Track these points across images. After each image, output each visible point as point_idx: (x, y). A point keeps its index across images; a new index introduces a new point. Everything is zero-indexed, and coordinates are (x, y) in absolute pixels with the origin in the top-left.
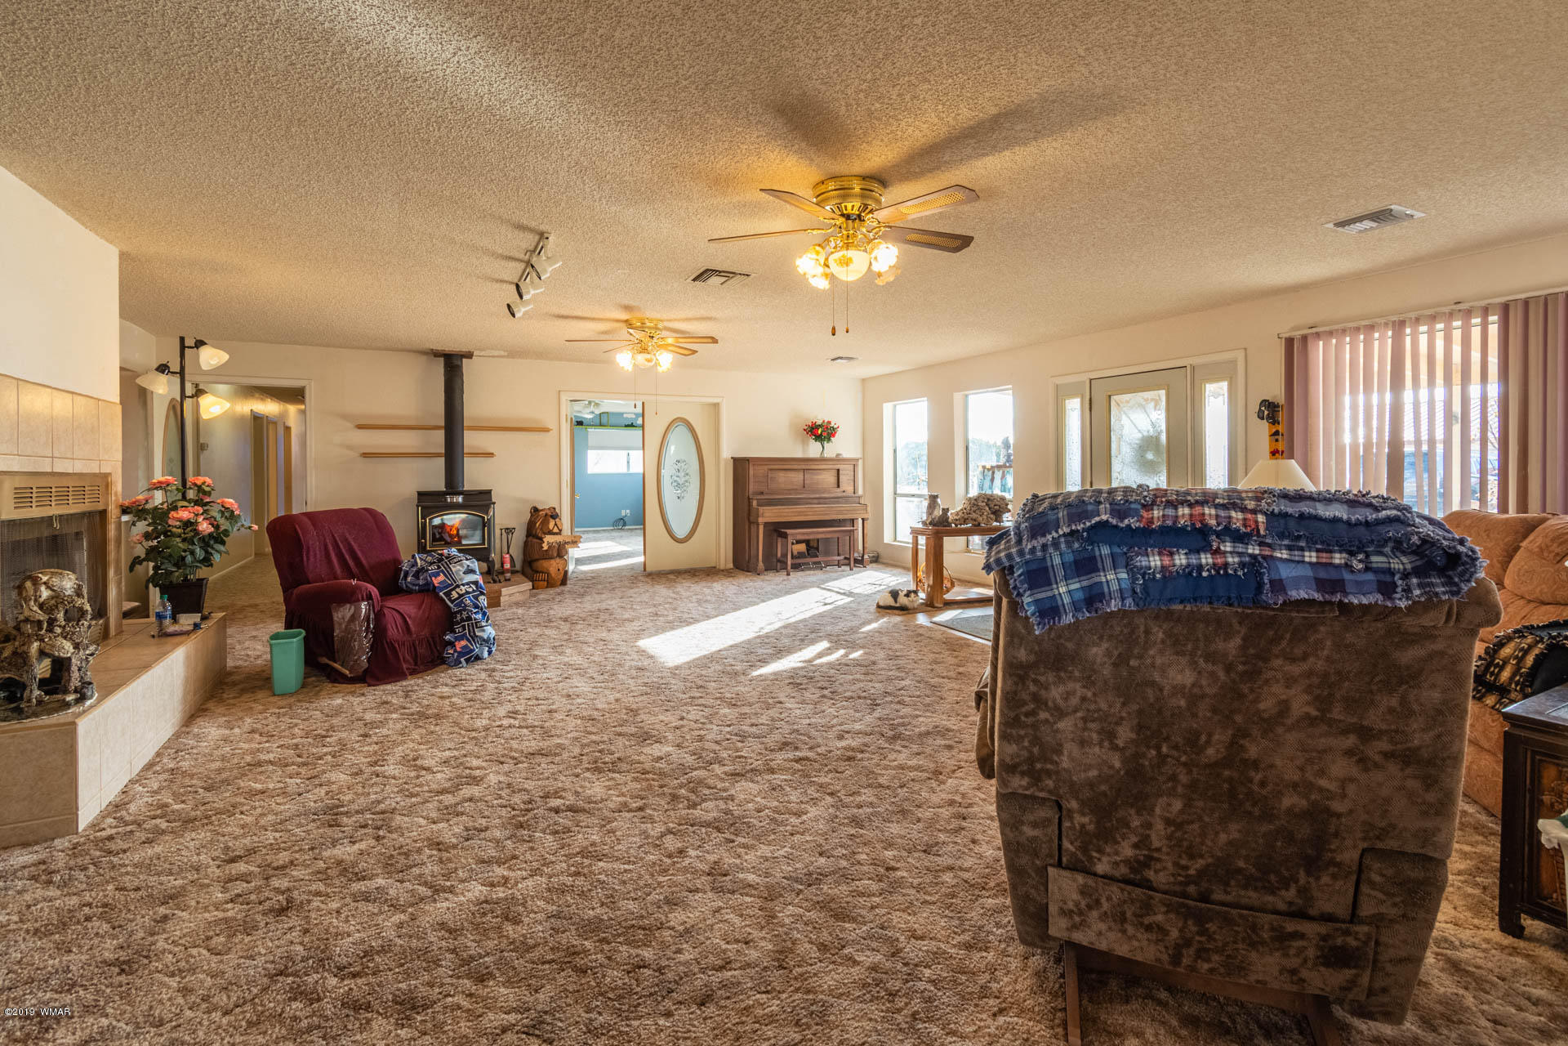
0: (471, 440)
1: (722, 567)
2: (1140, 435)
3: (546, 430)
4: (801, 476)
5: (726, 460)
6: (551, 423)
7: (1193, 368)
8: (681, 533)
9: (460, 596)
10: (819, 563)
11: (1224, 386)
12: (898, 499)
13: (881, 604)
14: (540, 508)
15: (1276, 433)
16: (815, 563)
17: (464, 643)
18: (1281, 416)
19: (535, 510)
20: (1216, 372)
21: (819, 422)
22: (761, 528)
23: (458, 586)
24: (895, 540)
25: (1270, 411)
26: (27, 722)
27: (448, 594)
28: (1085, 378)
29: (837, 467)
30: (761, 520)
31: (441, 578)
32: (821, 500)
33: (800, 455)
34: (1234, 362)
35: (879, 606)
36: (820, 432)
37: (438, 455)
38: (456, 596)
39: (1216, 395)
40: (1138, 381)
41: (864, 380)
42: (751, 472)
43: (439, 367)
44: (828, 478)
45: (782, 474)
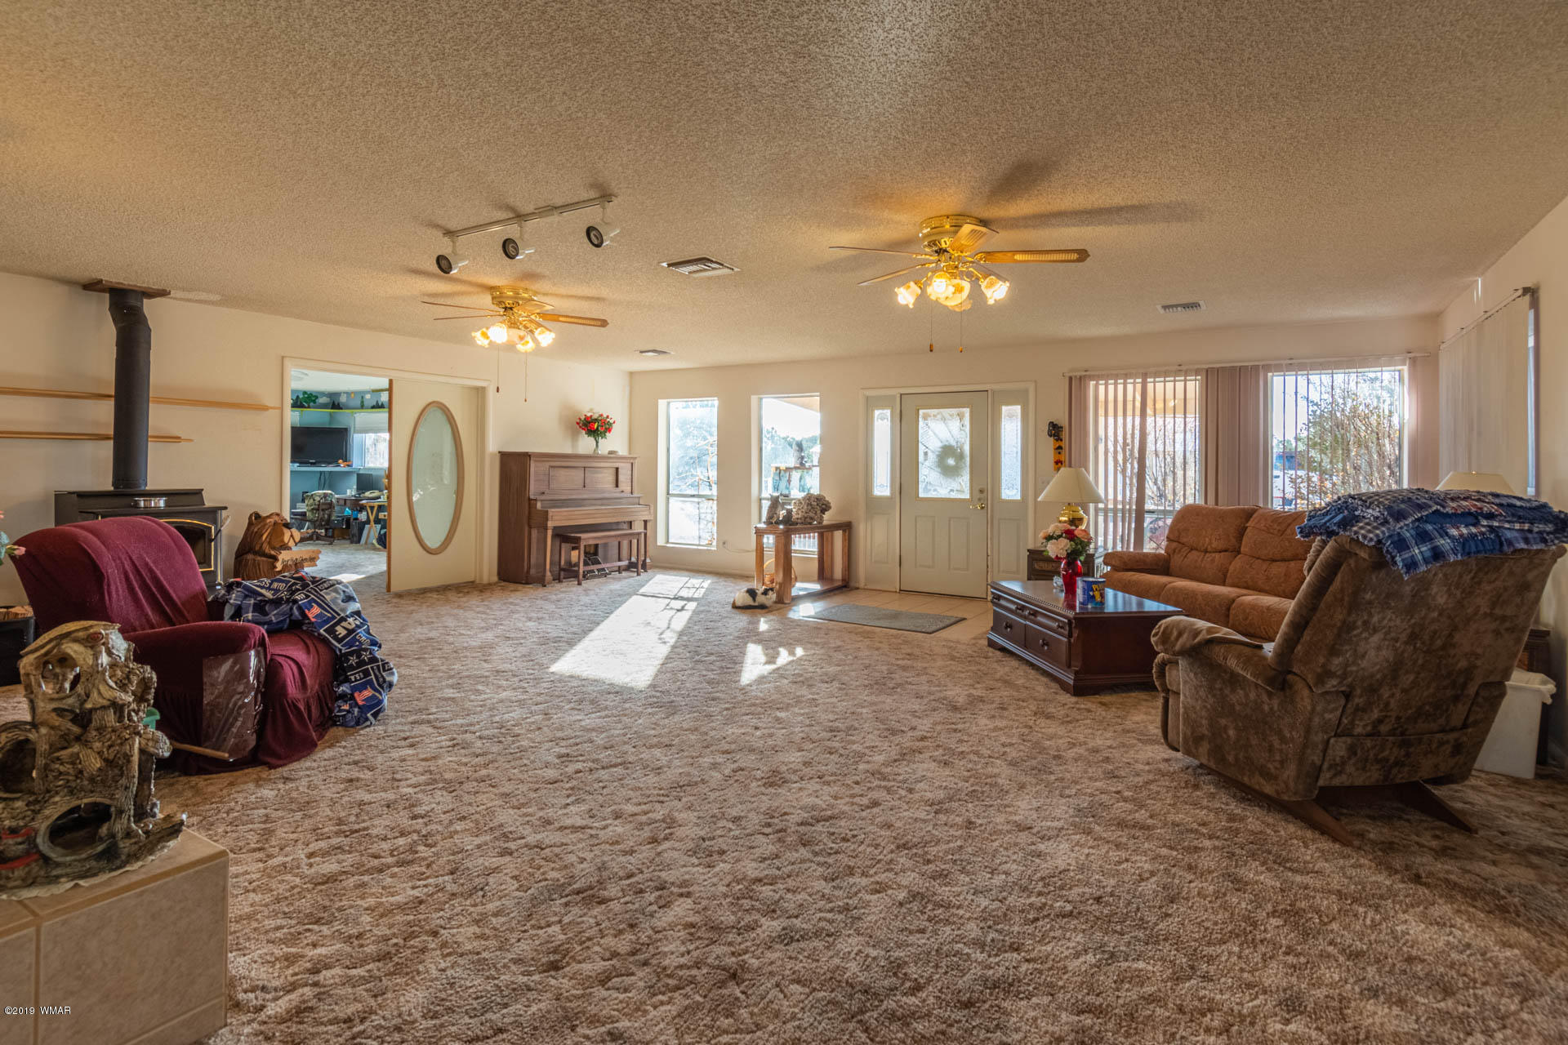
0: (158, 418)
1: (485, 581)
2: (940, 445)
3: (265, 408)
4: (580, 473)
5: (492, 455)
6: (271, 400)
7: (994, 392)
8: (433, 542)
9: (350, 632)
10: (603, 569)
11: (1018, 409)
12: (672, 500)
13: (739, 603)
14: (264, 514)
15: (1060, 448)
16: (598, 570)
17: (368, 693)
18: (1065, 435)
19: (257, 516)
20: (1011, 398)
21: (595, 416)
22: (550, 533)
23: (343, 619)
24: (668, 542)
25: (1055, 430)
26: (137, 870)
27: (331, 631)
28: (896, 392)
29: (616, 465)
30: (550, 524)
31: (316, 610)
32: (604, 500)
33: (568, 450)
34: (1027, 391)
35: (735, 607)
36: (594, 427)
37: (107, 438)
38: (344, 632)
39: (1011, 416)
40: (947, 399)
41: (632, 374)
42: (532, 469)
43: (101, 305)
44: (605, 480)
45: (562, 472)
